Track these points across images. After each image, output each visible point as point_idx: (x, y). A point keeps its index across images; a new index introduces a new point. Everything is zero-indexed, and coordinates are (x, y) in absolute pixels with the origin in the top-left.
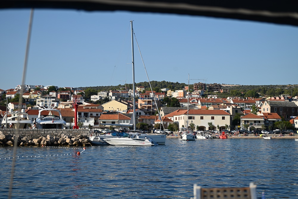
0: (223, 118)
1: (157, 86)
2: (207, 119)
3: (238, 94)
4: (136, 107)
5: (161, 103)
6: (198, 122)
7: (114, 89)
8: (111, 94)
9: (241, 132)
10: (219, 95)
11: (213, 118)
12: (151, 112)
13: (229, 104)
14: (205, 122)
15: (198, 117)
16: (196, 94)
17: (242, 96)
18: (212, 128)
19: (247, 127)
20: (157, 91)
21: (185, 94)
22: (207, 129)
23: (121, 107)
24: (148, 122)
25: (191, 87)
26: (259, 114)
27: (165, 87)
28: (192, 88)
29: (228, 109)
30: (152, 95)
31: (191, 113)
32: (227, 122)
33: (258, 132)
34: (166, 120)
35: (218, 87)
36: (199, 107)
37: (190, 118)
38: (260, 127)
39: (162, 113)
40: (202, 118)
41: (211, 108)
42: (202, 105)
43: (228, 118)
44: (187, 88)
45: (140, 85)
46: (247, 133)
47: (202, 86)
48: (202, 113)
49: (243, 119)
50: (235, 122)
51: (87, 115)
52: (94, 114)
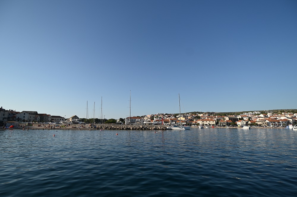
0: (213, 122)
1: (195, 113)
2: (208, 122)
3: (219, 115)
4: (188, 119)
5: (195, 118)
6: (205, 123)
7: (183, 114)
8: (182, 115)
9: (219, 126)
10: (214, 115)
11: (210, 122)
12: (192, 120)
13: (216, 118)
14: (207, 123)
15: (205, 121)
16: (206, 115)
17: (221, 115)
18: (210, 125)
19: (221, 124)
20: (195, 114)
21: (203, 115)
22: (208, 125)
23: (183, 119)
24: (191, 123)
25: (205, 113)
26: (225, 120)
27: (198, 113)
28: (205, 114)
29: (215, 119)
30: (194, 115)
31: (203, 120)
32: (214, 123)
33: (225, 126)
34: (196, 122)
35: (213, 113)
36: (207, 118)
37: (203, 122)
38: (225, 124)
39: (195, 120)
40: (206, 122)
41: (210, 119)
42: (208, 118)
43: (215, 122)
44: (204, 113)
45: (191, 113)
46: (221, 126)
47: (209, 113)
48: (206, 120)
49: (219, 122)
50: (217, 123)
51: (173, 121)
52: (175, 121)
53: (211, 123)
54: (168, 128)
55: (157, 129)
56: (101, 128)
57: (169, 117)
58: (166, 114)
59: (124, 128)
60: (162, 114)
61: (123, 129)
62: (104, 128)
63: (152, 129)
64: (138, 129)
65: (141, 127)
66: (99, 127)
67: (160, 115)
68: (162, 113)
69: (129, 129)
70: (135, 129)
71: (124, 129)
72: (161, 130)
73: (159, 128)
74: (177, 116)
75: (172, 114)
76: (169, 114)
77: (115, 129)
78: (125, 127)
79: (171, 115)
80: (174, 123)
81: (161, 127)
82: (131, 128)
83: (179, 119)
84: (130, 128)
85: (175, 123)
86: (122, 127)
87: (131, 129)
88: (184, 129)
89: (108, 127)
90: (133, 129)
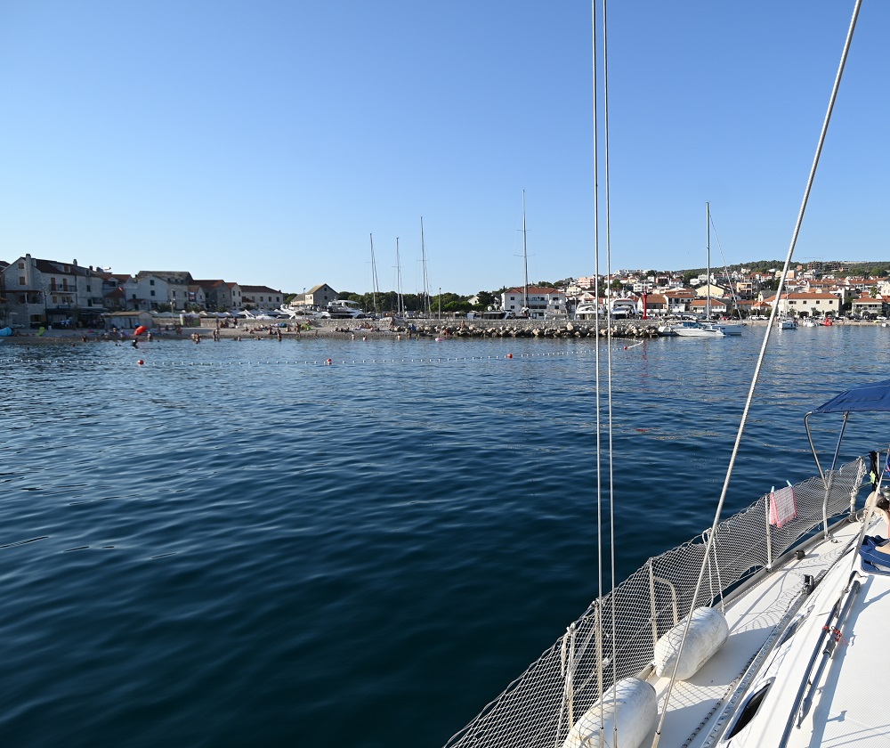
0: (831, 302)
1: (764, 267)
2: (811, 303)
3: (860, 273)
4: (735, 291)
5: (763, 287)
6: (800, 306)
7: (716, 272)
8: (712, 277)
9: (850, 318)
10: (837, 275)
11: (818, 302)
12: (748, 297)
13: (842, 286)
14: (808, 307)
15: (800, 302)
16: (808, 275)
17: (866, 275)
18: (817, 313)
19: (859, 312)
20: (765, 272)
21: (796, 275)
22: (811, 314)
23: (717, 292)
24: (744, 308)
25: (804, 266)
26: (878, 297)
27: (775, 267)
28: (805, 268)
29: (839, 291)
30: (757, 276)
31: (793, 297)
32: (835, 306)
33: (873, 317)
34: (763, 305)
35: (837, 265)
36: (807, 289)
37: (791, 303)
38: (876, 312)
39: (761, 297)
40: (805, 302)
41: (819, 291)
42: (811, 287)
43: (836, 302)
44: (799, 268)
45: (746, 266)
46: (858, 318)
47: (818, 265)
48: (805, 297)
49: (855, 303)
50: (845, 308)
51: (677, 301)
52: (686, 300)
53: (824, 306)
54: (661, 329)
55: (624, 336)
56: (433, 330)
57: (663, 283)
58: (651, 273)
59: (511, 332)
60: (637, 274)
61: (507, 335)
62: (442, 332)
63: (606, 333)
64: (559, 336)
65: (570, 327)
66: (426, 328)
67: (626, 278)
68: (635, 269)
69: (529, 335)
70: (550, 336)
71: (510, 336)
72: (638, 337)
73: (631, 331)
74: (694, 282)
75: (673, 273)
76: (661, 274)
77: (479, 335)
78: (512, 329)
79: (669, 275)
80: (682, 308)
81: (637, 329)
82: (536, 332)
83: (701, 292)
84: (530, 331)
85: (687, 309)
86: (504, 329)
87: (534, 335)
88: (719, 334)
89: (454, 329)
90: (541, 335)
